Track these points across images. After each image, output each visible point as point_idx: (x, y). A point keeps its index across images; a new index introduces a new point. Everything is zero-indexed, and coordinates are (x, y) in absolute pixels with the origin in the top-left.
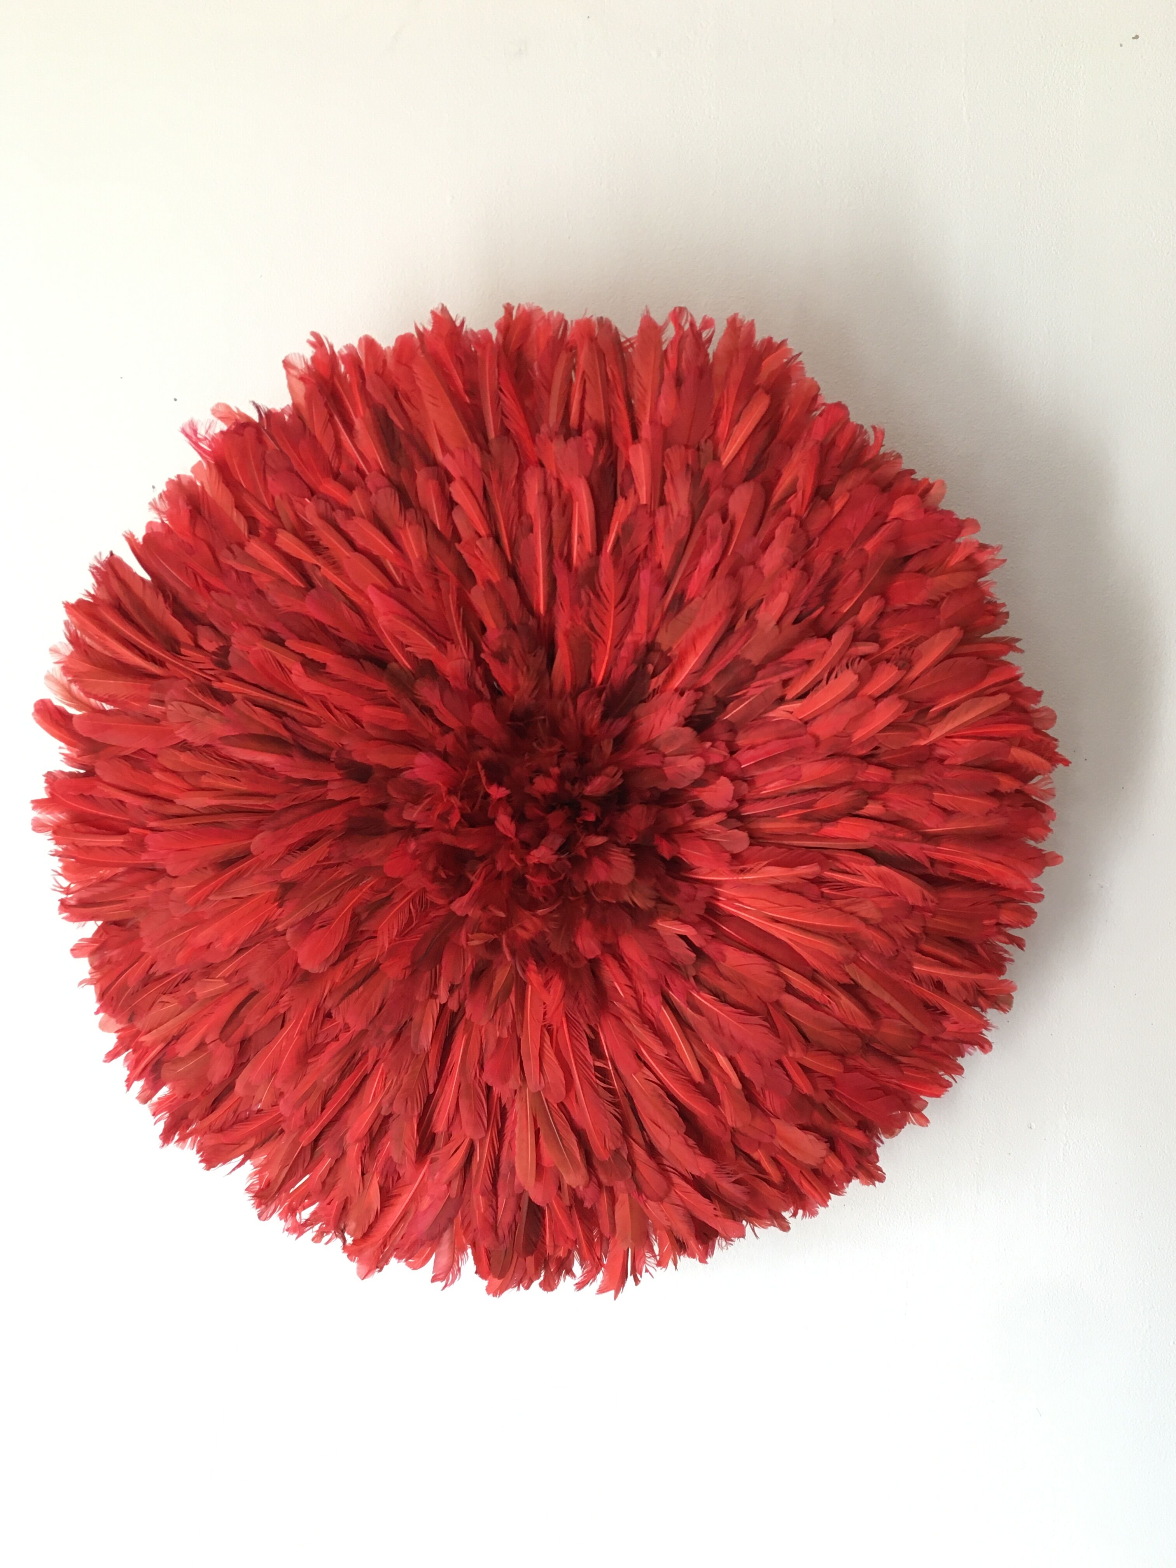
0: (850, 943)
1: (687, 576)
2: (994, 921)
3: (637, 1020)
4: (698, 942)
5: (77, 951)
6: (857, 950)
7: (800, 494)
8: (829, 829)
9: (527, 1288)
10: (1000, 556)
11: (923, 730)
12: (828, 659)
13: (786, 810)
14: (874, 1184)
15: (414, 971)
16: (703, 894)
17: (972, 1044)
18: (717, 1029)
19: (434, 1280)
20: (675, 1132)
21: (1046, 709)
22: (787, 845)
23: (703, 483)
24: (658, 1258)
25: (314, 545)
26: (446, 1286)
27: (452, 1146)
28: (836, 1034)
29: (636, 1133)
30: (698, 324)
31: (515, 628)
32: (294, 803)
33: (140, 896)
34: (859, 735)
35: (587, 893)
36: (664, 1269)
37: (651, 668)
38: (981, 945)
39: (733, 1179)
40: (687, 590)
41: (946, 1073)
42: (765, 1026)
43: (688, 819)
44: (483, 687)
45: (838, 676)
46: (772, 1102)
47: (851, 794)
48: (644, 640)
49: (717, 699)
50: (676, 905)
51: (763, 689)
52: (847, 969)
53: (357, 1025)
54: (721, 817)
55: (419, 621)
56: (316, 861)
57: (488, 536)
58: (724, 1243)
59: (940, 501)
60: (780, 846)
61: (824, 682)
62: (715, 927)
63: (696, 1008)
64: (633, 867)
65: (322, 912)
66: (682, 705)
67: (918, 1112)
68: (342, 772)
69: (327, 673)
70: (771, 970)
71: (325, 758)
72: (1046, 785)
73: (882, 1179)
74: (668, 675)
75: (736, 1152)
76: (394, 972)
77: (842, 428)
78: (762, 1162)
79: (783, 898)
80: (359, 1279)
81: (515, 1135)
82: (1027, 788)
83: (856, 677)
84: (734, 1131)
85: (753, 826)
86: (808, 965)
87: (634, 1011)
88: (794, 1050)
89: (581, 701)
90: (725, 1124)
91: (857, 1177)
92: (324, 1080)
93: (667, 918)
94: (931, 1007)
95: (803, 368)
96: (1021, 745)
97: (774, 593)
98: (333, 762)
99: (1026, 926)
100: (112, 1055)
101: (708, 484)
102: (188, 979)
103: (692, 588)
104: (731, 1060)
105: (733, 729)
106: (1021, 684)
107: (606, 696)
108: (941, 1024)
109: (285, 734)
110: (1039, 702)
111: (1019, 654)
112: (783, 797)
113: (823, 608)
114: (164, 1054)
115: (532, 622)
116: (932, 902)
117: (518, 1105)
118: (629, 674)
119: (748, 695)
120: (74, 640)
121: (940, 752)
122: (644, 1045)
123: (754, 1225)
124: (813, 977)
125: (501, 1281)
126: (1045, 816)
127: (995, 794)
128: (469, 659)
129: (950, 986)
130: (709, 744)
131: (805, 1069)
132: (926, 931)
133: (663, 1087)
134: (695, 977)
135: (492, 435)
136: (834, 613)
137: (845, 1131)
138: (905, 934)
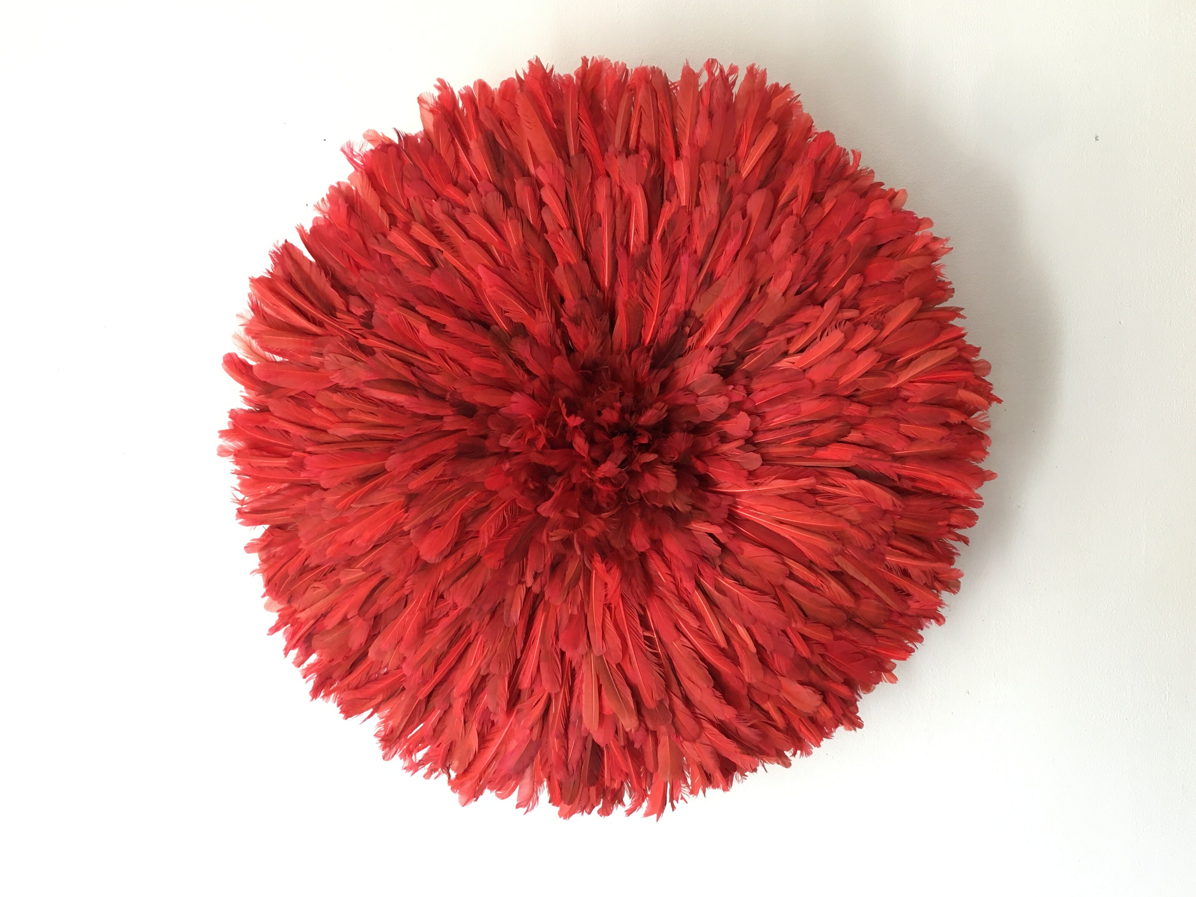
0: (838, 539)
1: (716, 260)
2: (946, 523)
3: (677, 600)
4: (723, 539)
5: (250, 548)
6: (843, 545)
7: (800, 198)
8: (821, 453)
9: (589, 813)
10: (948, 245)
11: (892, 376)
12: (821, 321)
13: (789, 438)
14: (855, 730)
15: (507, 563)
16: (726, 502)
17: (928, 618)
18: (738, 605)
19: (518, 806)
20: (706, 686)
21: (983, 361)
22: (789, 465)
23: (728, 190)
24: (691, 788)
25: (439, 234)
26: (527, 811)
27: (534, 699)
28: (827, 611)
29: (675, 688)
30: (726, 70)
31: (587, 299)
32: (418, 433)
33: (300, 505)
34: (845, 379)
35: (641, 499)
36: (695, 796)
37: (688, 330)
38: (935, 542)
39: (749, 724)
40: (715, 271)
41: (911, 642)
42: (775, 603)
43: (715, 444)
44: (561, 345)
45: (829, 335)
46: (780, 663)
47: (838, 425)
48: (683, 309)
49: (737, 354)
50: (706, 511)
51: (772, 345)
52: (836, 559)
53: (464, 604)
54: (741, 442)
55: (515, 292)
56: (434, 477)
57: (568, 229)
58: (740, 778)
59: (903, 205)
60: (784, 466)
61: (818, 339)
62: (735, 528)
63: (722, 591)
64: (675, 479)
65: (437, 516)
66: (711, 357)
67: (889, 671)
68: (454, 409)
69: (447, 332)
70: (778, 561)
71: (442, 398)
72: (983, 419)
73: (861, 726)
74: (701, 334)
75: (751, 704)
76: (491, 563)
77: (831, 150)
78: (770, 713)
79: (787, 504)
80: (461, 807)
81: (582, 690)
82: (968, 421)
83: (843, 335)
84: (750, 686)
85: (764, 451)
86: (806, 557)
87: (674, 593)
88: (796, 622)
89: (634, 356)
90: (743, 681)
91: (842, 724)
92: (438, 647)
93: (699, 521)
94: (900, 590)
95: (801, 106)
96: (965, 388)
97: (781, 272)
98: (447, 401)
99: (970, 526)
100: (274, 629)
101: (731, 189)
102: (334, 569)
103: (719, 269)
104: (748, 630)
105: (749, 376)
106: (964, 341)
107: (654, 352)
108: (906, 602)
109: (413, 379)
110: (978, 355)
111: (963, 320)
112: (787, 428)
113: (817, 283)
114: (314, 629)
115: (599, 295)
116: (900, 507)
117: (584, 667)
118: (672, 334)
119: (761, 350)
120: (255, 308)
121: (904, 393)
122: (682, 619)
123: (764, 761)
124: (810, 565)
125: (571, 806)
126: (984, 443)
127: (947, 425)
128: (552, 323)
129: (914, 572)
130: (731, 387)
131: (805, 638)
132: (895, 531)
133: (696, 651)
134: (721, 567)
135: (572, 153)
136: (825, 288)
137: (834, 686)
138: (880, 532)
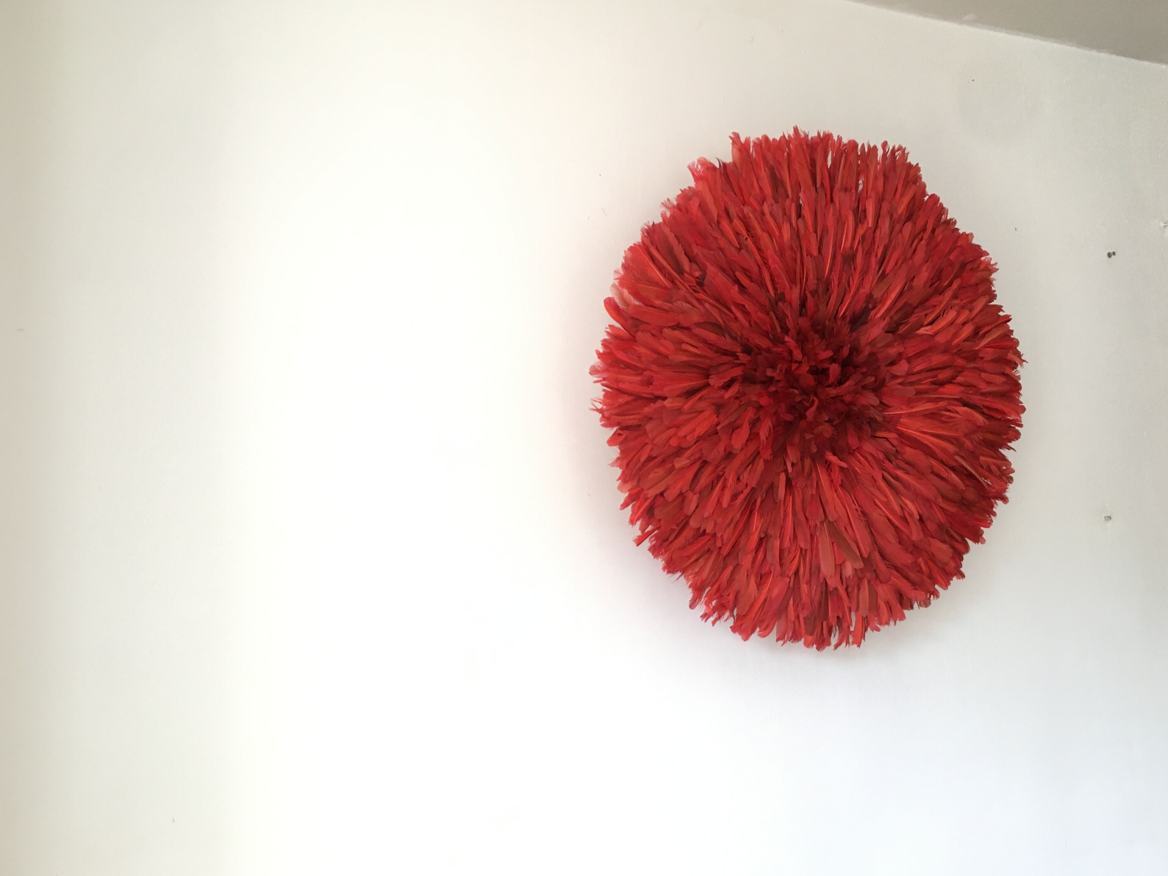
0: (956, 444)
4: (895, 443)
6: (959, 448)
8: (942, 389)
11: (977, 342)
12: (943, 305)
13: (925, 379)
14: (963, 579)
16: (893, 419)
19: (778, 640)
23: (893, 220)
26: (783, 644)
27: (792, 556)
30: (896, 148)
34: (955, 342)
37: (870, 306)
45: (948, 313)
46: (931, 526)
47: (951, 371)
48: (868, 292)
49: (896, 323)
51: (917, 318)
52: (956, 458)
53: (751, 484)
54: (902, 379)
56: (734, 393)
57: (814, 233)
59: (972, 242)
61: (942, 315)
63: (897, 478)
65: (734, 422)
66: (883, 324)
67: (981, 536)
68: (742, 348)
69: (748, 292)
70: (925, 458)
71: (737, 339)
72: (1018, 373)
74: (878, 309)
76: (765, 456)
77: (937, 204)
78: (922, 565)
79: (929, 421)
80: (743, 641)
81: (819, 549)
82: (1014, 373)
83: (956, 313)
84: (915, 543)
86: (939, 456)
90: (911, 540)
91: (954, 576)
95: (922, 178)
96: (1010, 353)
97: (921, 273)
98: (739, 342)
99: (1016, 441)
100: (624, 506)
101: (895, 220)
102: (664, 460)
103: (889, 268)
105: (904, 337)
109: (723, 324)
110: (1013, 334)
112: (924, 373)
113: (938, 282)
114: (655, 503)
115: (824, 277)
116: (987, 423)
117: (818, 533)
118: (861, 308)
119: (910, 321)
120: (626, 266)
121: (981, 355)
122: (876, 497)
125: (812, 636)
127: (1004, 374)
129: (993, 468)
130: (897, 343)
131: (942, 510)
132: (983, 440)
133: (886, 517)
136: (943, 284)
138: (977, 440)
